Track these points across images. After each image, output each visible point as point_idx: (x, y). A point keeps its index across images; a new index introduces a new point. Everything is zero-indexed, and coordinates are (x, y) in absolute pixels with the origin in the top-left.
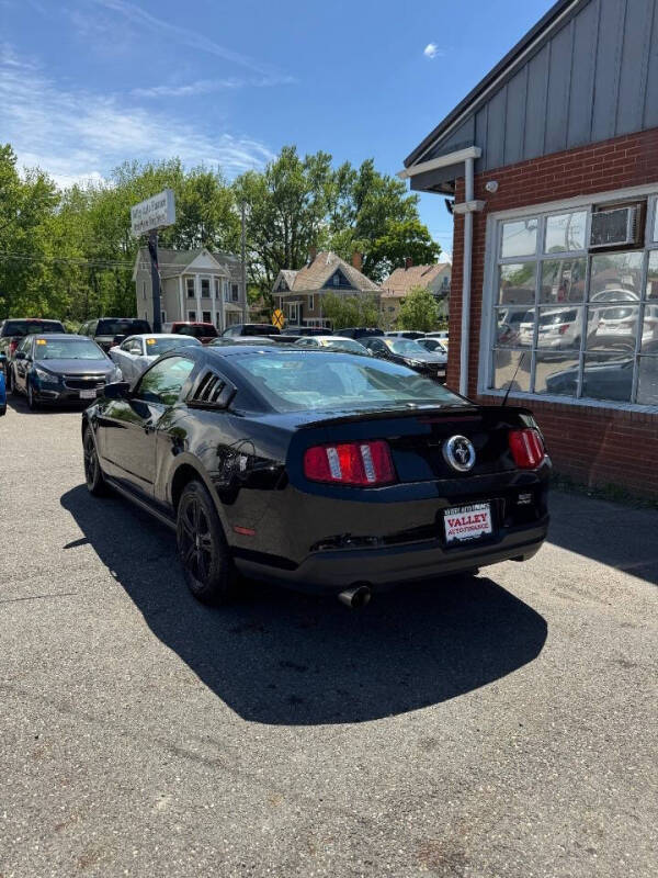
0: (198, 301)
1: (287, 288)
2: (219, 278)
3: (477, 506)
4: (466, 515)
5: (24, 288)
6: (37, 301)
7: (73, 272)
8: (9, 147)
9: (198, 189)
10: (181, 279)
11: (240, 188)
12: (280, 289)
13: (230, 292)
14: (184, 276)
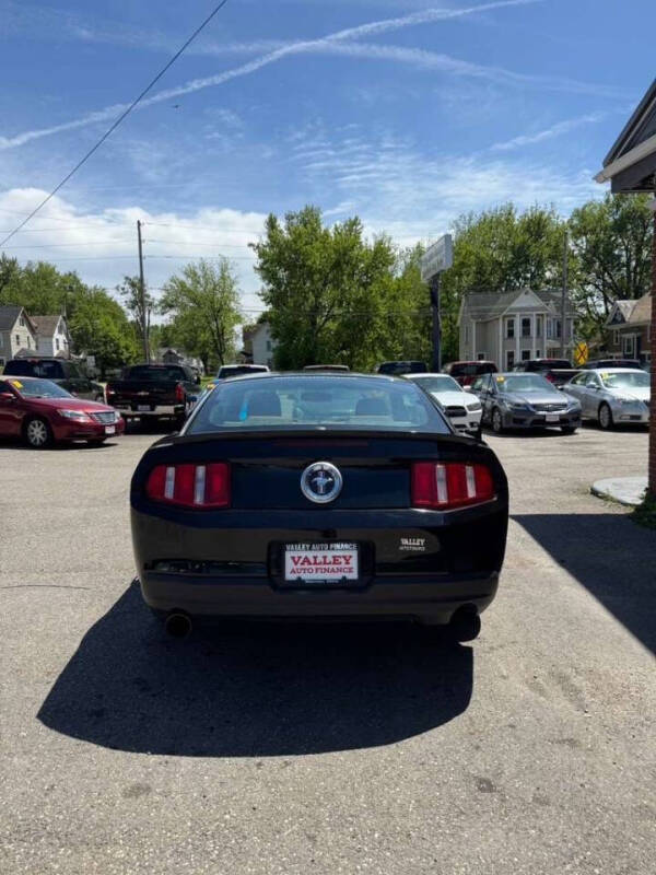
0: (518, 340)
1: (623, 320)
2: (542, 315)
3: (337, 546)
4: (320, 554)
5: (362, 340)
6: (373, 350)
7: (405, 323)
8: (356, 219)
9: (528, 230)
10: (501, 321)
11: (575, 222)
12: (615, 321)
13: (553, 328)
14: (505, 317)
